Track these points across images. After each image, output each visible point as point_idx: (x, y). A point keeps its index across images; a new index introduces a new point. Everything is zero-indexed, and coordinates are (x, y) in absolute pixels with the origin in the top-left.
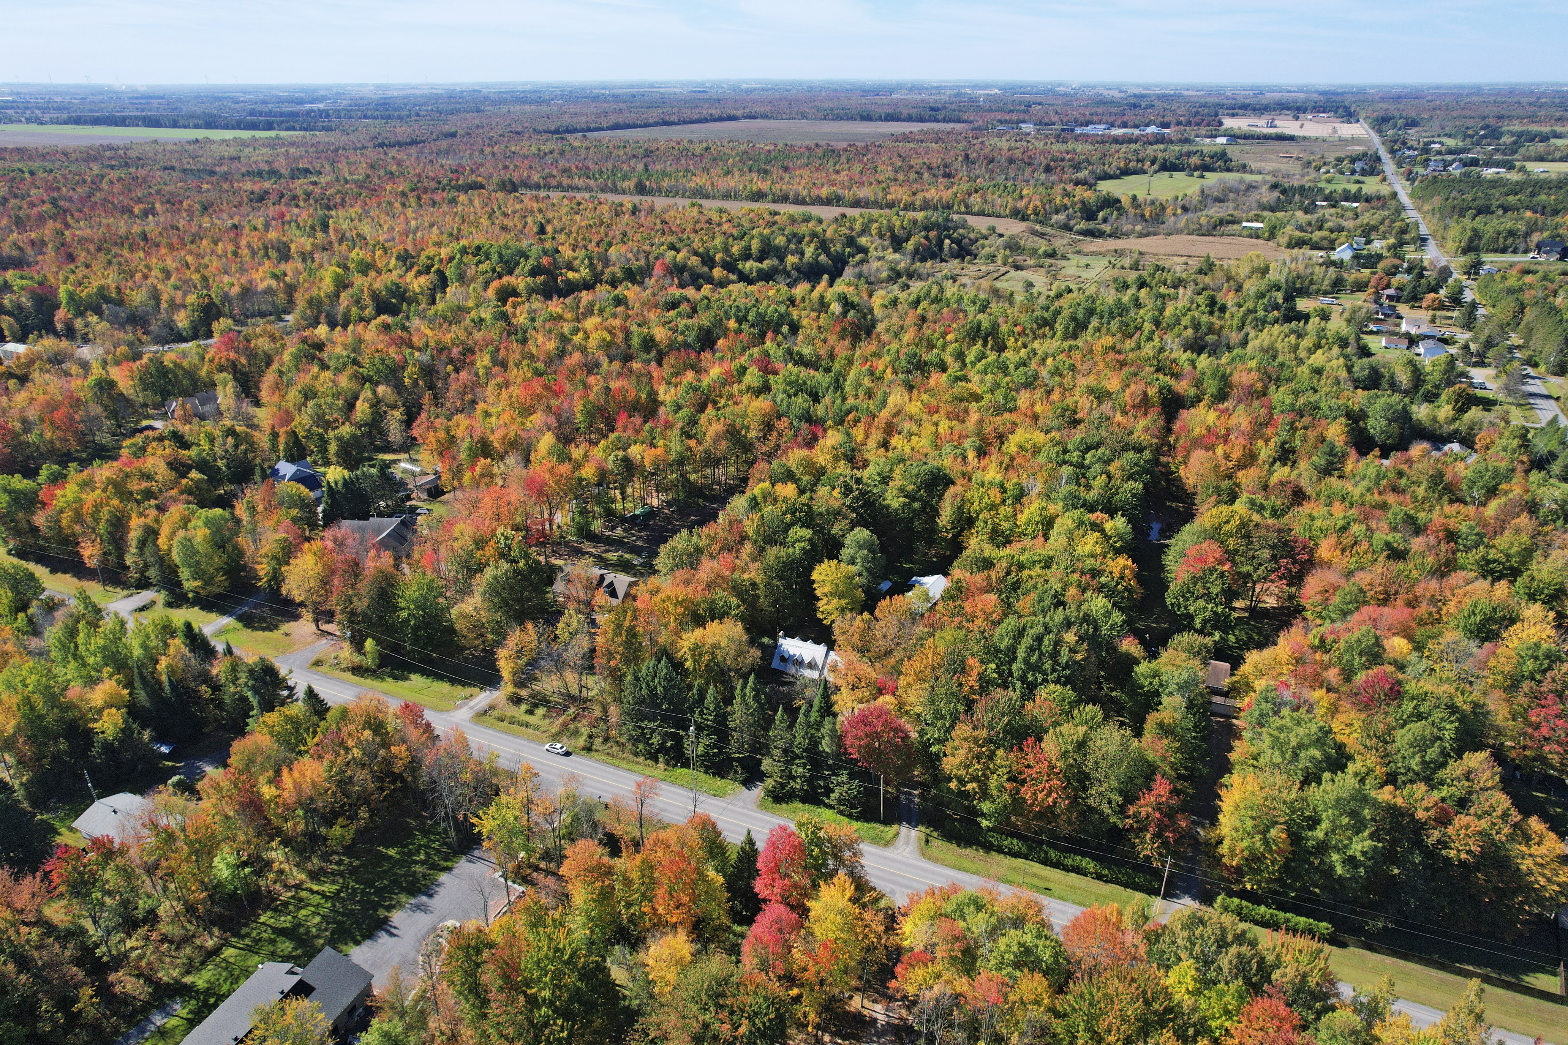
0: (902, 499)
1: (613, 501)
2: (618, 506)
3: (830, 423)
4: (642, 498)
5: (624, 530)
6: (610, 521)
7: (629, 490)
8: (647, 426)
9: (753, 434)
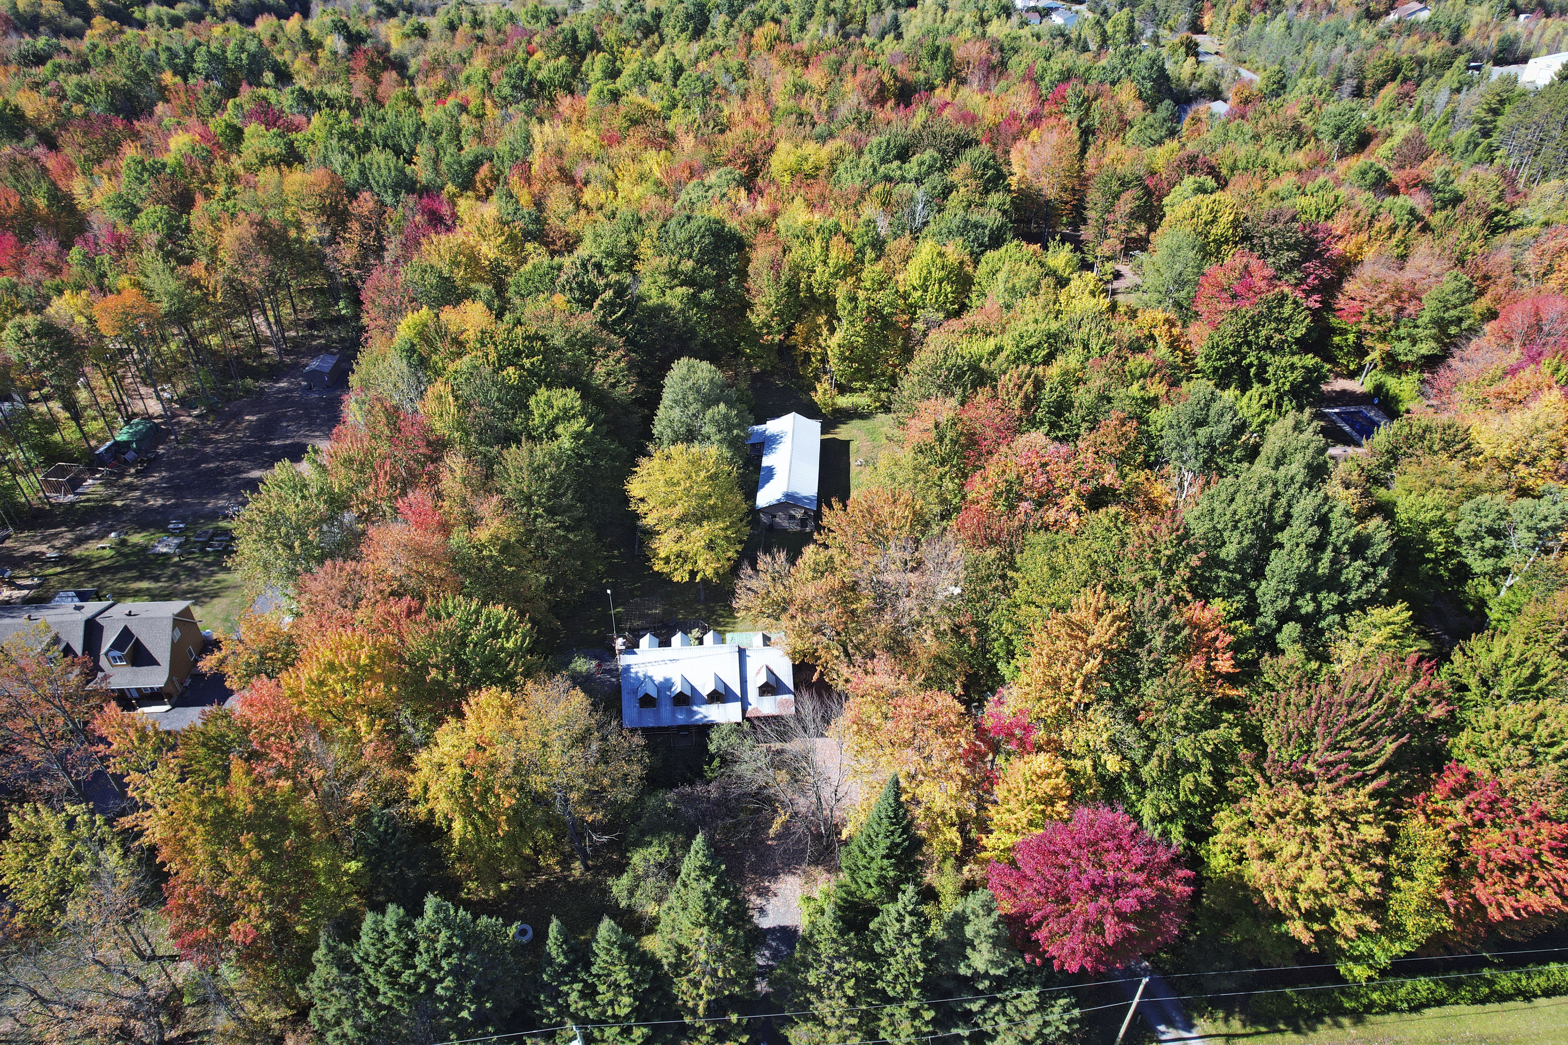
0: (680, 290)
1: (52, 425)
2: (68, 433)
3: (450, 188)
4: (120, 406)
5: (107, 484)
6: (61, 472)
7: (83, 396)
8: (75, 254)
9: (312, 234)
